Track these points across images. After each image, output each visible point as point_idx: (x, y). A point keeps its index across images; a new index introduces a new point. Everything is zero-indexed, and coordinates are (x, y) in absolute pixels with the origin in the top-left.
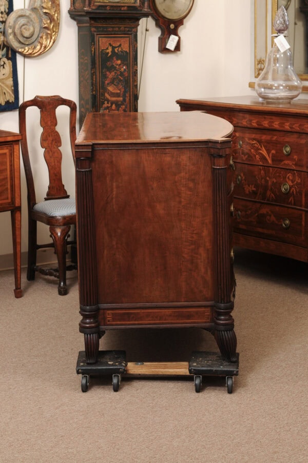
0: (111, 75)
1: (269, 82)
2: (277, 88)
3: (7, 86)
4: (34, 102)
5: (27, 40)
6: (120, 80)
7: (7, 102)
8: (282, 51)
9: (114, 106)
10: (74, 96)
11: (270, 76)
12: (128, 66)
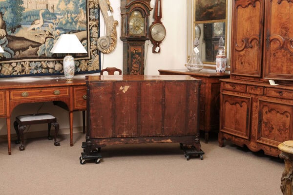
0: (134, 61)
1: (192, 64)
2: (195, 66)
3: (97, 64)
4: (106, 70)
5: (105, 48)
6: (138, 62)
7: (97, 70)
8: (196, 53)
9: (135, 72)
10: (121, 67)
11: (192, 62)
12: (141, 57)
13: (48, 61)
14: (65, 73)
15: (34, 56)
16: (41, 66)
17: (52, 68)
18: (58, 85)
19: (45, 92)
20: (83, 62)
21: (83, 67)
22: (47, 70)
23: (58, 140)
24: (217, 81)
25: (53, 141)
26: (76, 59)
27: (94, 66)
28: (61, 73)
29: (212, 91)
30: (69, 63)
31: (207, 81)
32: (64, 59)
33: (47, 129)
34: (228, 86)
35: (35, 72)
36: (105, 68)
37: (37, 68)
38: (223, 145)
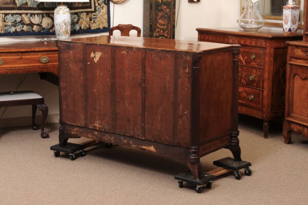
0: (160, 14)
1: (247, 19)
2: (251, 22)
3: (104, 18)
4: (118, 28)
6: (165, 17)
7: (104, 28)
8: (254, 2)
9: (162, 31)
10: (140, 24)
11: (248, 16)
12: (170, 9)
13: (32, 14)
14: (57, 32)
15: (11, 6)
16: (20, 22)
17: (38, 25)
18: (47, 49)
19: (27, 59)
20: (83, 16)
21: (84, 24)
22: (30, 27)
23: (46, 130)
24: (283, 45)
25: (39, 132)
26: (73, 11)
27: (100, 22)
28: (50, 32)
29: (275, 59)
30: (62, 17)
31: (268, 45)
32: (55, 11)
33: (30, 115)
34: (299, 52)
35: (13, 30)
36: (115, 25)
37: (15, 24)
38: (289, 141)
